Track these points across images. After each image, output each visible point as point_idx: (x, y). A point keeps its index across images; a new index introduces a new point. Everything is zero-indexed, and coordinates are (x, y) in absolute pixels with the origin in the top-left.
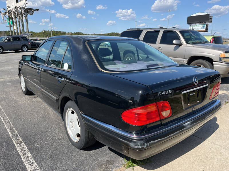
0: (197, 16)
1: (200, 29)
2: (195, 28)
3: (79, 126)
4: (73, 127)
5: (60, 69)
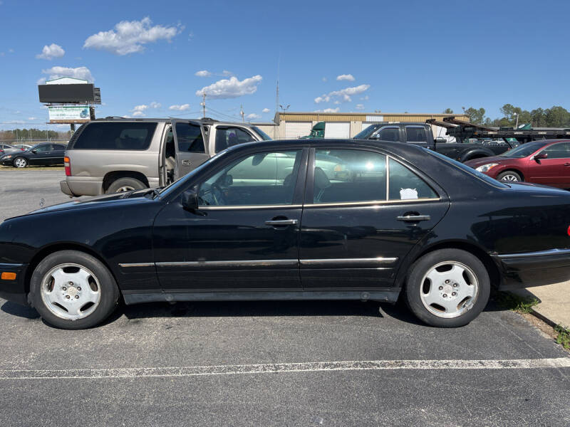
0: (61, 85)
1: (79, 118)
2: (63, 115)
3: (469, 282)
4: (445, 296)
5: (387, 201)
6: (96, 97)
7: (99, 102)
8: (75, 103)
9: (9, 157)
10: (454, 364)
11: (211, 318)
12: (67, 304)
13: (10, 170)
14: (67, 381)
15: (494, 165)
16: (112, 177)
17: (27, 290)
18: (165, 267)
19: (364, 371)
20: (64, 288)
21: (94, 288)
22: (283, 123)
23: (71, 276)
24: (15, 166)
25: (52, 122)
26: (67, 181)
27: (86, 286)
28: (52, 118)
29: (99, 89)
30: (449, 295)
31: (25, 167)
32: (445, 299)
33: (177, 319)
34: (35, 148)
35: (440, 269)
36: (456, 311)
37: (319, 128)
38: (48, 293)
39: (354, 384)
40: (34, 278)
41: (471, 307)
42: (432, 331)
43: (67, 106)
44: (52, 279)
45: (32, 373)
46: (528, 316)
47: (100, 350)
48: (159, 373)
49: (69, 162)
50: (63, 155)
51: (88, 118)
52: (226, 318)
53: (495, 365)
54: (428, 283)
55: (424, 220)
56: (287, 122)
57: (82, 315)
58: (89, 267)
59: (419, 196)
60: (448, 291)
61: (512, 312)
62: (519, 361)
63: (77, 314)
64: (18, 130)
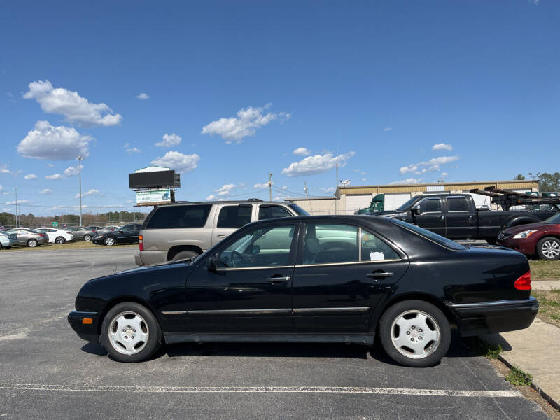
1: (161, 200)
2: (148, 198)
3: (432, 328)
4: (412, 340)
5: (360, 262)
6: (177, 182)
7: (178, 185)
8: (158, 187)
9: (100, 237)
10: (406, 391)
11: (230, 357)
12: (126, 342)
13: (101, 248)
14: (118, 393)
15: (533, 231)
16: (175, 251)
17: (99, 332)
18: (194, 314)
19: (332, 393)
20: (124, 331)
21: (145, 331)
22: (343, 196)
23: (130, 322)
24: (105, 245)
25: (139, 205)
26: (140, 254)
27: (139, 329)
28: (138, 201)
29: (179, 175)
30: (416, 339)
31: (113, 245)
32: (413, 342)
33: (205, 357)
34: (123, 228)
35: (407, 317)
36: (422, 353)
37: (379, 200)
38: (113, 334)
39: (320, 401)
40: (105, 323)
41: (435, 350)
42: (402, 369)
43: (152, 190)
44: (116, 324)
45: (97, 388)
46: (495, 361)
47: (145, 376)
48: (181, 390)
49: (142, 240)
50: (138, 234)
51: (169, 200)
52: (241, 358)
53: (442, 393)
54: (397, 329)
55: (388, 276)
56: (347, 195)
57: (135, 351)
58: (142, 315)
59: (385, 258)
60: (415, 336)
61: (483, 358)
62: (463, 392)
63: (132, 351)
64: (111, 213)
